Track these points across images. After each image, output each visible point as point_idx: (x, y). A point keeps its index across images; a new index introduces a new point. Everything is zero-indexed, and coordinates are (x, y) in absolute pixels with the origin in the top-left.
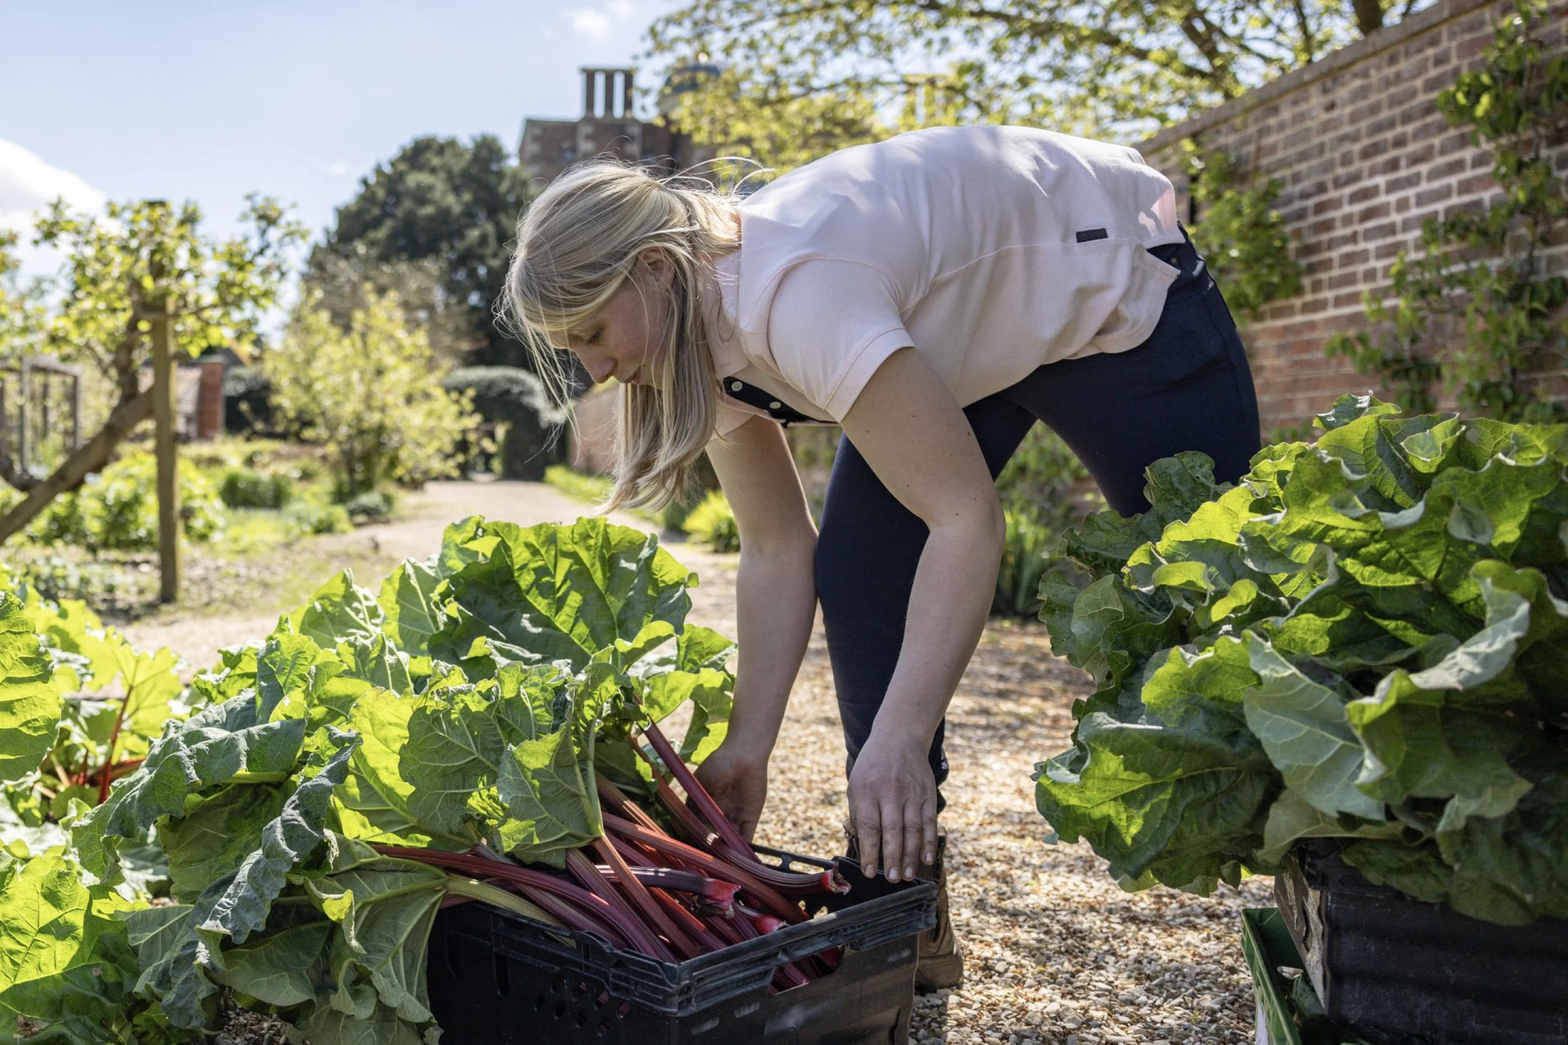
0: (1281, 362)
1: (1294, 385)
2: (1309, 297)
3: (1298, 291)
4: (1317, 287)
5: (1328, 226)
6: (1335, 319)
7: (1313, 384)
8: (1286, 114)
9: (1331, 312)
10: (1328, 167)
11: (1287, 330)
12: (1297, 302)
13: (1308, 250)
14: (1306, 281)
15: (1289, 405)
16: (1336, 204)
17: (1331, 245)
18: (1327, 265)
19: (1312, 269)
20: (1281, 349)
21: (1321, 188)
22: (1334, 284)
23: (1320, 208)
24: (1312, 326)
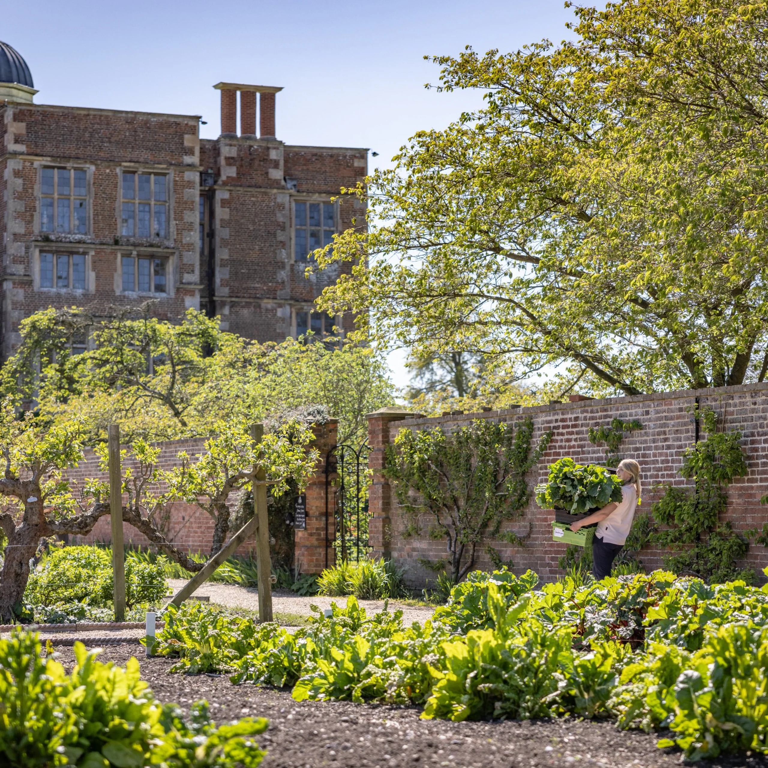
0: (740, 501)
1: (746, 511)
2: (750, 477)
3: (746, 474)
4: (753, 473)
5: (756, 449)
6: (761, 486)
7: (753, 511)
8: (737, 401)
9: (759, 484)
10: (755, 427)
11: (742, 488)
12: (746, 478)
13: (749, 458)
14: (749, 470)
15: (744, 519)
16: (759, 442)
17: (758, 458)
18: (757, 465)
19: (750, 465)
20: (740, 496)
21: (753, 435)
22: (759, 473)
23: (753, 442)
24: (752, 488)
